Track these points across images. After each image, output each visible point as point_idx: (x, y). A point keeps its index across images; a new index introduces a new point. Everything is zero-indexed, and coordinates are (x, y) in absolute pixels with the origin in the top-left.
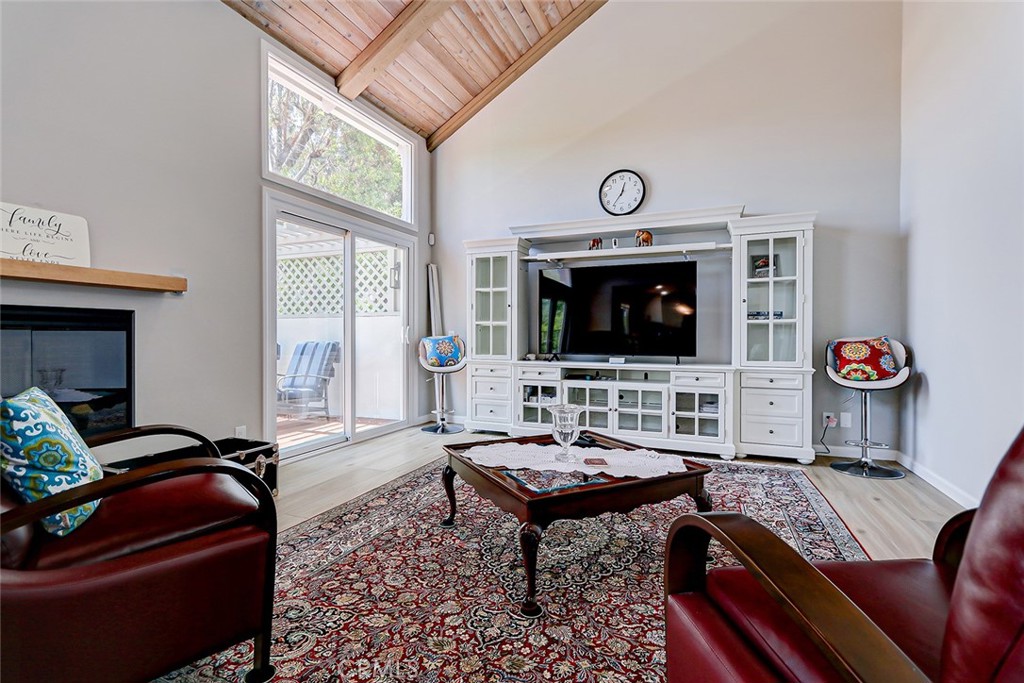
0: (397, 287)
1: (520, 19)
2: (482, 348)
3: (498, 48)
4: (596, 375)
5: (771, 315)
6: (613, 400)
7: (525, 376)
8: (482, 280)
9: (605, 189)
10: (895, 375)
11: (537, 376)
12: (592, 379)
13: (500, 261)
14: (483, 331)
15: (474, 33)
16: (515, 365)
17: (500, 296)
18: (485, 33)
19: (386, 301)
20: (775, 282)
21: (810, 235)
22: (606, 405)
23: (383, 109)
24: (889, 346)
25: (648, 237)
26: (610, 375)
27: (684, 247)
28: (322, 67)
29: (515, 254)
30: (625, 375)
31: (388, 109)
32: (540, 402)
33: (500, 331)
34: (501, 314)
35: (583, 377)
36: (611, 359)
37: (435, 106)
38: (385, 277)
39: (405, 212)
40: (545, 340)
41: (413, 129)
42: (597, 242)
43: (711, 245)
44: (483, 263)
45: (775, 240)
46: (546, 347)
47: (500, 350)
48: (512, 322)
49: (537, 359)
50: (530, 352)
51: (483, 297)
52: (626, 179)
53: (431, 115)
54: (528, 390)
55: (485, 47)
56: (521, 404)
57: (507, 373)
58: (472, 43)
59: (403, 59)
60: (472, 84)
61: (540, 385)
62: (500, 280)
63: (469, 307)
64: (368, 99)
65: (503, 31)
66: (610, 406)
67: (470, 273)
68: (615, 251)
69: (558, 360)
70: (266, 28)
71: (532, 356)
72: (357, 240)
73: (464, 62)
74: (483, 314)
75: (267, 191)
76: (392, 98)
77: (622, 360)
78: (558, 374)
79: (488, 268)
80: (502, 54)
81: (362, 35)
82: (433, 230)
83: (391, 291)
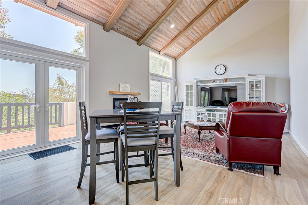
0: (168, 90)
1: (196, 35)
2: (188, 105)
3: (191, 40)
4: (214, 111)
5: (255, 98)
6: (218, 116)
7: (197, 111)
8: (188, 90)
9: (216, 69)
10: (285, 111)
11: (200, 111)
12: (213, 111)
13: (192, 86)
14: (187, 101)
15: (187, 39)
16: (195, 108)
17: (192, 93)
18: (189, 38)
19: (165, 94)
20: (256, 91)
21: (264, 80)
22: (216, 117)
23: (167, 55)
24: (285, 105)
25: (226, 80)
26: (217, 111)
27: (234, 83)
28: (157, 51)
29: (195, 84)
30: (221, 111)
31: (168, 55)
32: (200, 116)
33: (192, 101)
34: (192, 97)
35: (211, 111)
36: (217, 107)
37: (177, 52)
38: (165, 89)
39: (170, 75)
40: (202, 102)
41: (172, 57)
42: (214, 81)
43: (241, 82)
44: (188, 86)
45: (256, 81)
46: (202, 104)
47: (192, 105)
48: (194, 99)
49: (200, 107)
50: (198, 105)
51: (188, 94)
52: (221, 67)
53: (176, 54)
54: (198, 114)
55: (188, 40)
56: (196, 117)
57: (193, 110)
58: (186, 41)
59: (173, 47)
60: (185, 47)
61: (201, 112)
62: (192, 90)
63: (185, 95)
64: (165, 54)
65: (193, 37)
66: (217, 117)
67: (185, 88)
68: (218, 83)
69: (205, 107)
70: (149, 47)
71: (199, 106)
72: (162, 82)
73: (184, 44)
74: (188, 97)
75: (149, 76)
76: (169, 53)
77: (220, 107)
78: (205, 110)
79: (189, 87)
80: (192, 41)
81: (165, 44)
82: (176, 78)
83: (166, 92)
